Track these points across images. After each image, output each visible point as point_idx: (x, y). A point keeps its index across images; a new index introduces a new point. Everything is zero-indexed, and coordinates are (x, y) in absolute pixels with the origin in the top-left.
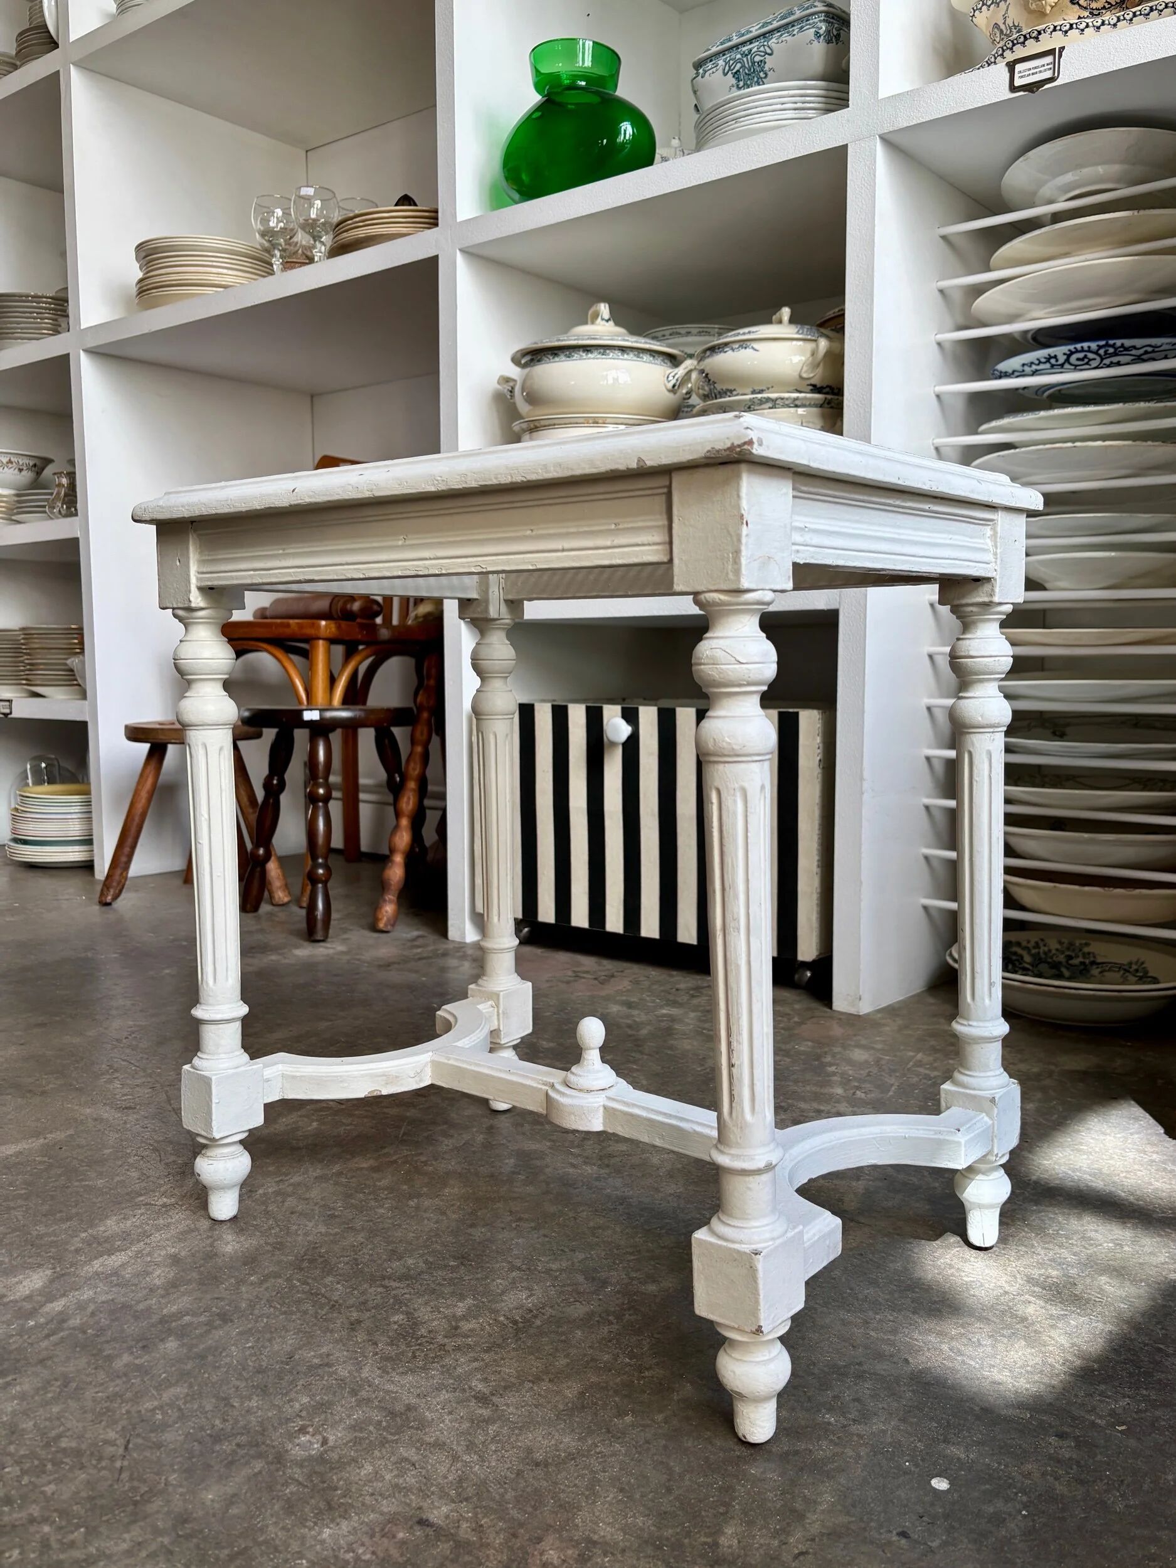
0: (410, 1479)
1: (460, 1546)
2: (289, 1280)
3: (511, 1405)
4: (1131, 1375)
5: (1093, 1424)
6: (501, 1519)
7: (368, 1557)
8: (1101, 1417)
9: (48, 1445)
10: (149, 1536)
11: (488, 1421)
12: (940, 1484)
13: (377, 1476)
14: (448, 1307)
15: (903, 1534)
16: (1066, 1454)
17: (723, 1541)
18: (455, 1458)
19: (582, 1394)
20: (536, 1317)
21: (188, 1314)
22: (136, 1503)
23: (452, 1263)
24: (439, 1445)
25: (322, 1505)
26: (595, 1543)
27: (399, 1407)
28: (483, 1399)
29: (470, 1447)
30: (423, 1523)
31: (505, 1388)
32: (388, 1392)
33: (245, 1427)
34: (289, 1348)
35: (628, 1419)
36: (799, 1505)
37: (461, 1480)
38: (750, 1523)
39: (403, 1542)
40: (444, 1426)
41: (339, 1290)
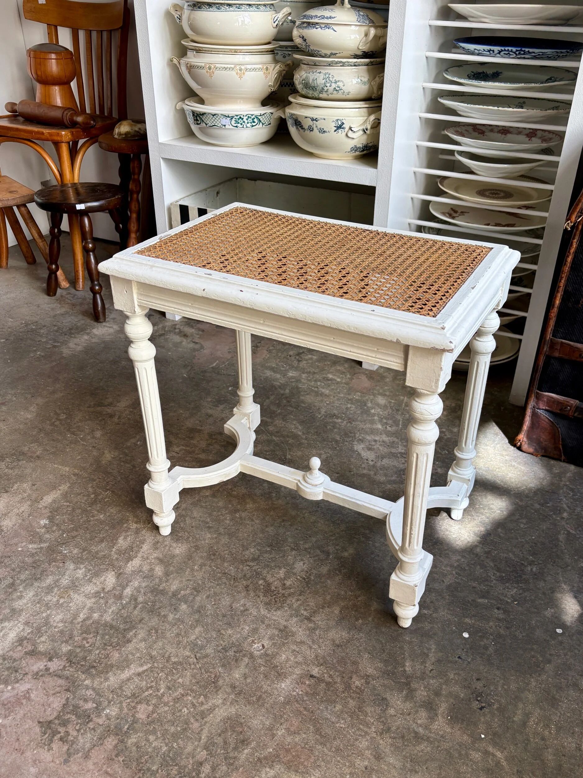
0: (300, 659)
1: (328, 684)
2: (210, 566)
3: (319, 619)
4: (515, 577)
5: (507, 602)
6: (336, 671)
7: (301, 693)
8: (509, 599)
9: (167, 661)
10: (226, 696)
11: (314, 629)
12: (466, 635)
13: (288, 660)
14: (277, 574)
15: (459, 657)
16: (501, 616)
17: (407, 669)
18: (311, 648)
19: (341, 611)
20: (310, 575)
21: (181, 590)
22: (214, 682)
23: (268, 549)
24: (302, 642)
25: (276, 674)
26: (369, 676)
27: (282, 627)
28: (308, 619)
29: (313, 641)
30: (312, 676)
31: (314, 612)
32: (275, 620)
33: (232, 643)
34: (228, 603)
35: (360, 621)
36: (426, 651)
37: (317, 657)
38: (413, 660)
39: (309, 685)
40: (301, 633)
41: (232, 570)
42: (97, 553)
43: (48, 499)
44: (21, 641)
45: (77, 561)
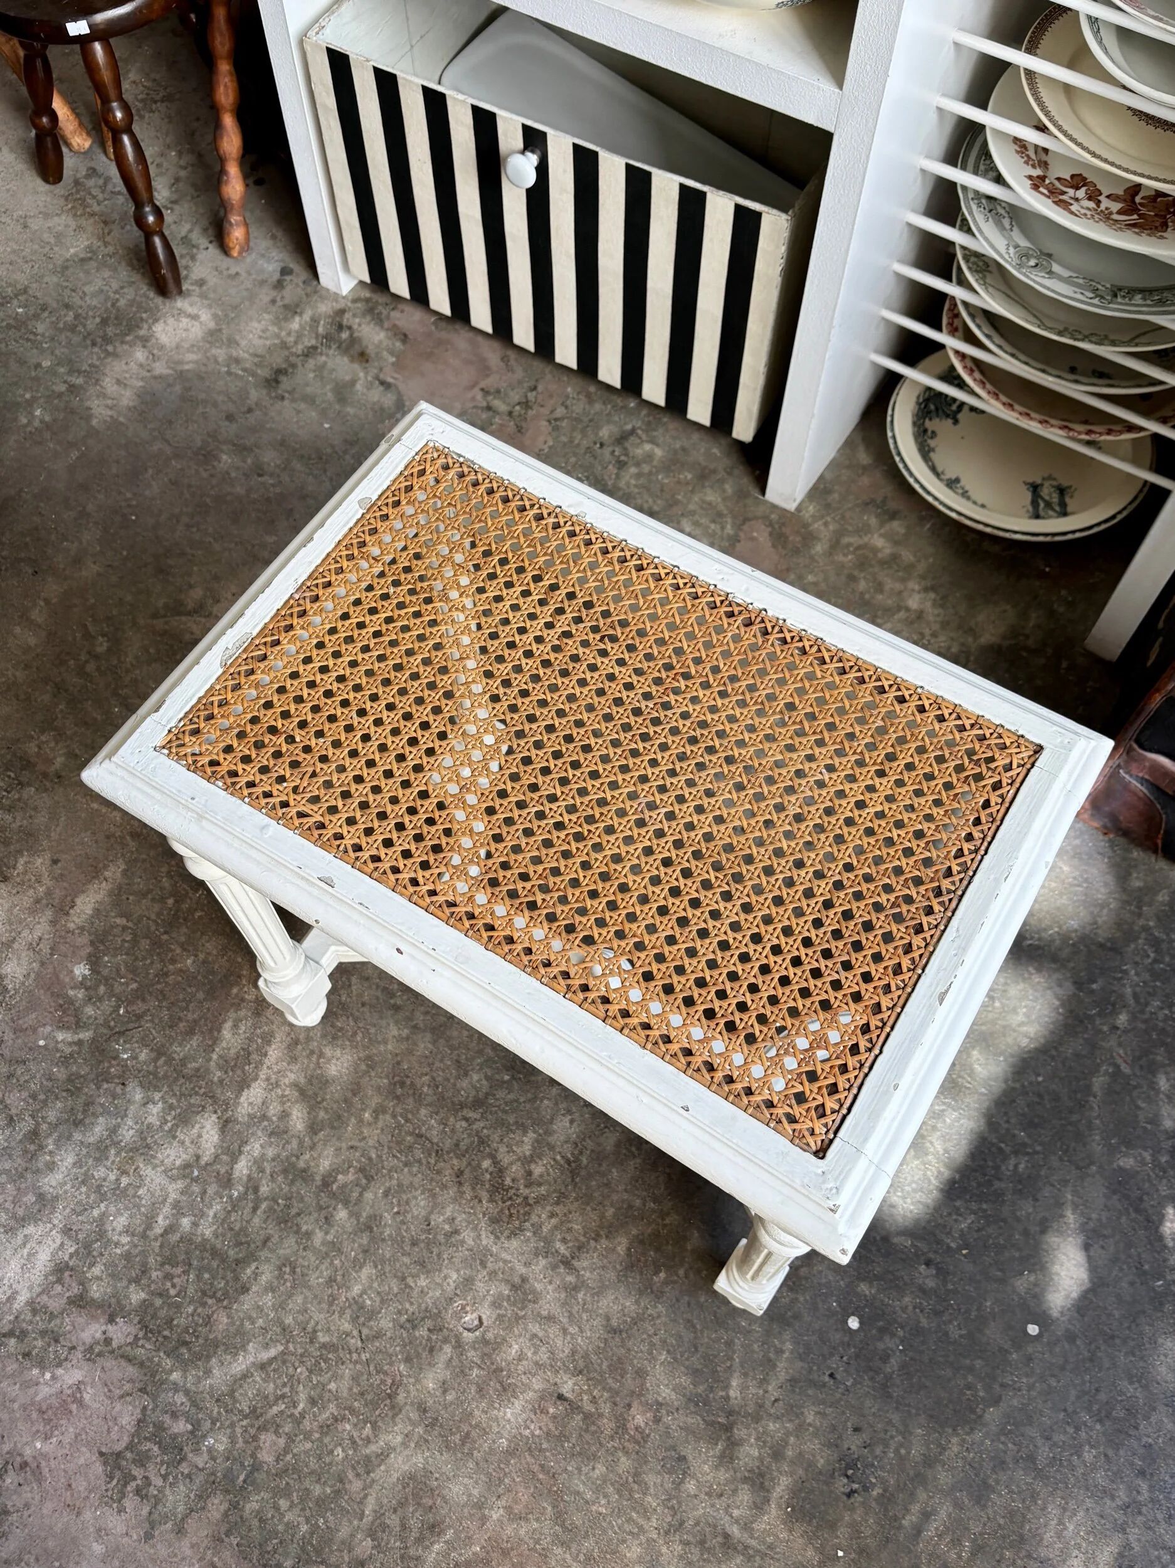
0: (543, 1356)
1: (587, 1416)
2: (394, 1116)
4: (979, 1185)
5: (949, 1247)
6: (604, 1389)
7: (537, 1432)
8: (954, 1239)
9: (311, 1342)
10: (410, 1428)
11: (575, 1288)
12: (854, 1323)
13: (521, 1357)
14: (517, 1144)
15: (831, 1375)
16: (931, 1283)
17: (732, 1393)
18: (565, 1331)
19: (629, 1249)
20: (581, 1153)
21: (338, 1173)
22: (390, 1396)
23: (507, 1078)
24: (550, 1319)
25: (498, 1386)
26: (661, 1405)
27: (517, 1280)
28: (567, 1263)
29: (571, 1316)
30: (561, 1397)
31: (579, 1248)
32: (505, 1262)
33: (426, 1310)
34: (423, 1213)
35: (662, 1275)
36: (772, 1355)
37: (574, 1352)
38: (746, 1375)
39: (554, 1417)
40: (550, 1298)
41: (433, 1127)
42: (184, 1062)
43: (86, 905)
44: (60, 1270)
45: (150, 1082)
